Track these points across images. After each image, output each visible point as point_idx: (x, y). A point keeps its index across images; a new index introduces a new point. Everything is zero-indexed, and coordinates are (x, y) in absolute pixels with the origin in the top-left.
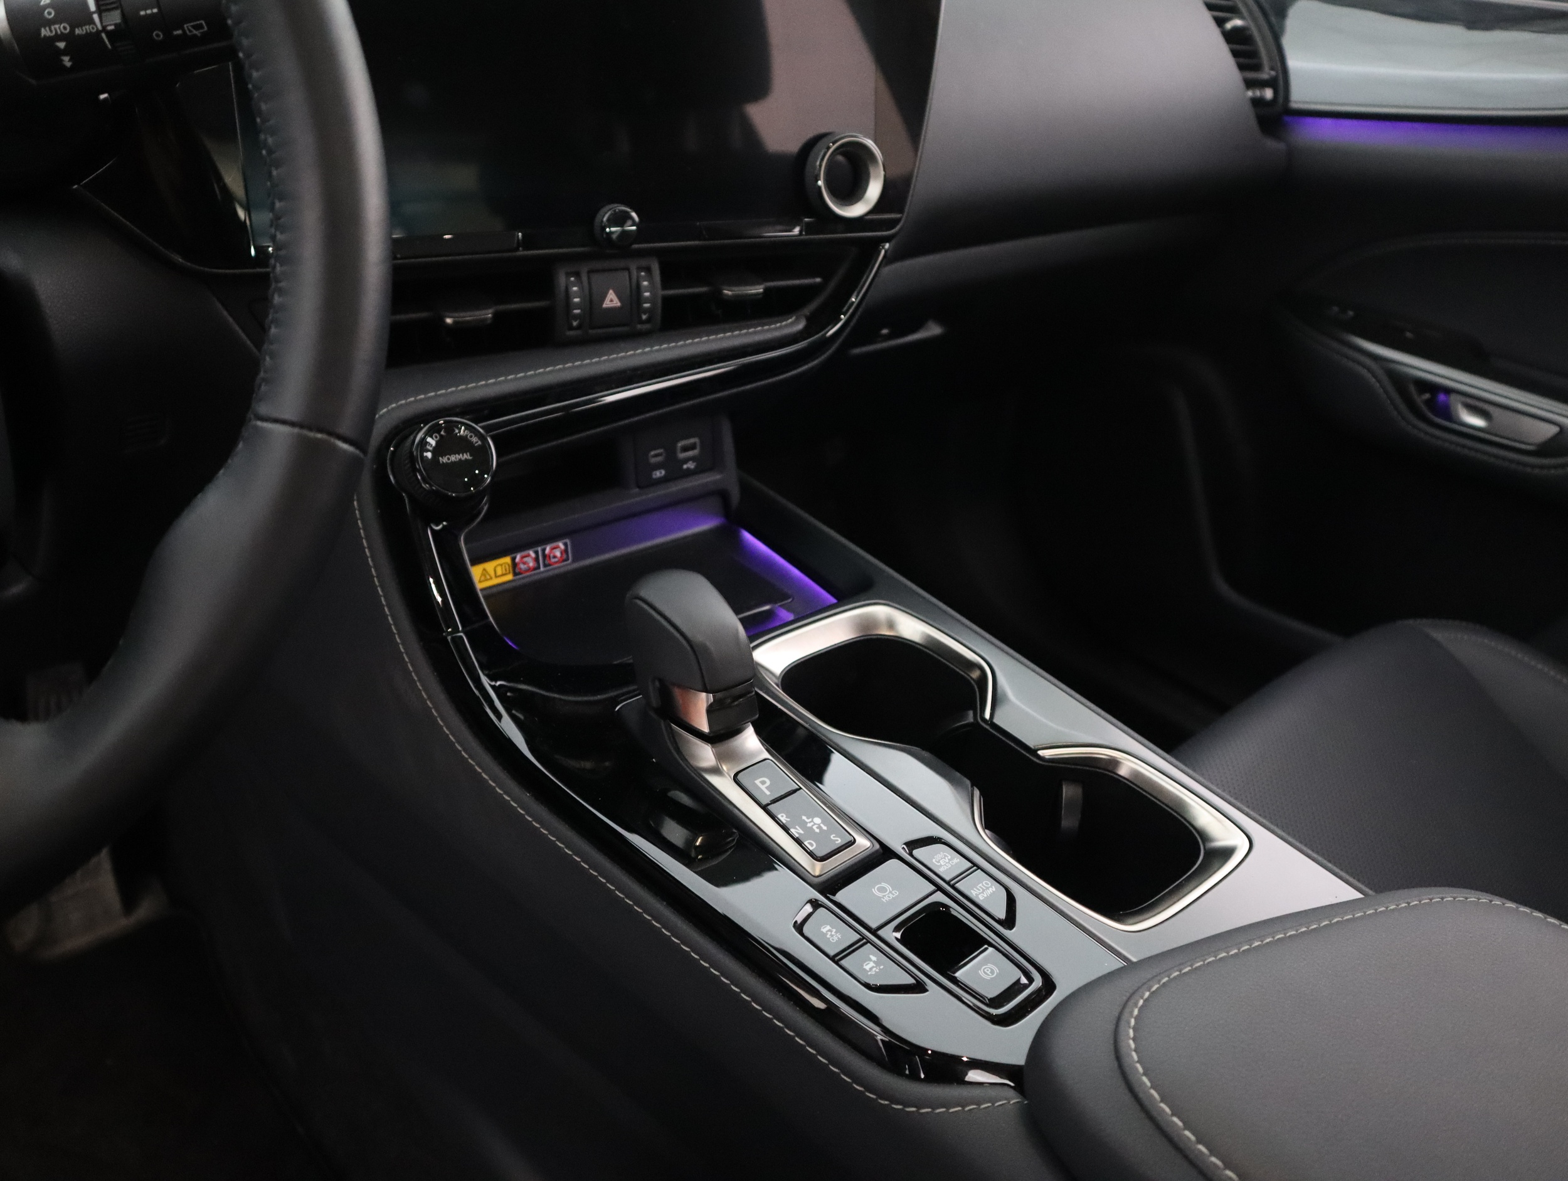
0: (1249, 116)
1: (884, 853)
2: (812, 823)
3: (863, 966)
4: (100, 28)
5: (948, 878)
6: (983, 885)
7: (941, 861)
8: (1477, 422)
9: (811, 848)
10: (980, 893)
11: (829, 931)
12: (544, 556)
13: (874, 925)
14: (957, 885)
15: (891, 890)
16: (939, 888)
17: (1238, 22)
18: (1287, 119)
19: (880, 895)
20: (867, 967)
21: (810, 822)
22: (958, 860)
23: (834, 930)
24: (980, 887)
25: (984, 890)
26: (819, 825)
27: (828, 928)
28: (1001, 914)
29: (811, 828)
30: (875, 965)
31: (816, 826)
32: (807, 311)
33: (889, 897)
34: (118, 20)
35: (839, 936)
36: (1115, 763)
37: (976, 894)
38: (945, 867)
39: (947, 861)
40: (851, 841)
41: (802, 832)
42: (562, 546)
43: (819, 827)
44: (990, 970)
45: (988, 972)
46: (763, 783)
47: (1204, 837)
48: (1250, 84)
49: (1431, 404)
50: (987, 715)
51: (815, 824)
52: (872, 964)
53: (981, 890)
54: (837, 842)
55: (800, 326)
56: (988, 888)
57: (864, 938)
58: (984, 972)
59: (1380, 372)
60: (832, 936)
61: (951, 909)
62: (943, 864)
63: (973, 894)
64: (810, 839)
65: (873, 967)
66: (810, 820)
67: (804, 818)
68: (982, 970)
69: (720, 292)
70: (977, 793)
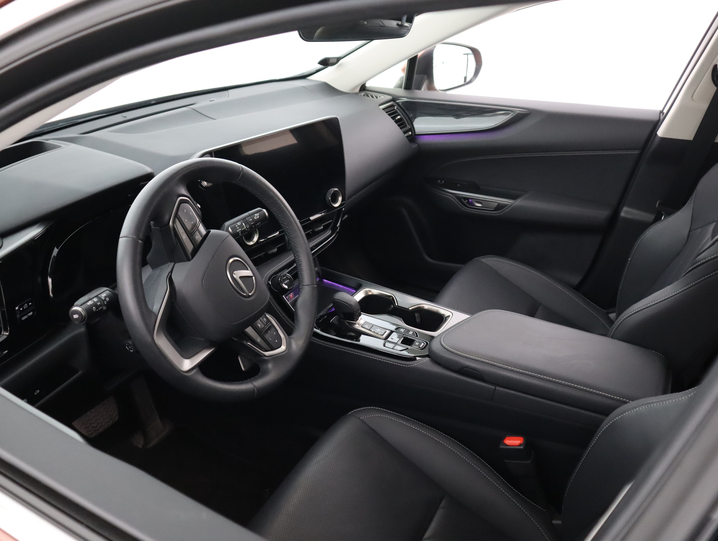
0: (406, 140)
1: (392, 332)
3: (397, 348)
4: (245, 228)
5: (404, 333)
8: (480, 205)
9: (380, 334)
12: (290, 297)
13: (396, 342)
14: (406, 333)
15: (396, 337)
17: (399, 117)
18: (416, 136)
21: (377, 330)
22: (404, 330)
25: (411, 333)
26: (379, 330)
28: (416, 335)
30: (399, 348)
32: (330, 228)
34: (249, 226)
36: (424, 307)
40: (385, 331)
41: (377, 332)
42: (292, 294)
46: (367, 326)
47: (444, 315)
48: (405, 133)
49: (468, 202)
50: (397, 305)
55: (330, 232)
57: (395, 344)
59: (454, 197)
60: (390, 345)
61: (407, 337)
62: (402, 331)
63: (409, 334)
68: (416, 344)
69: (314, 230)
70: (401, 319)
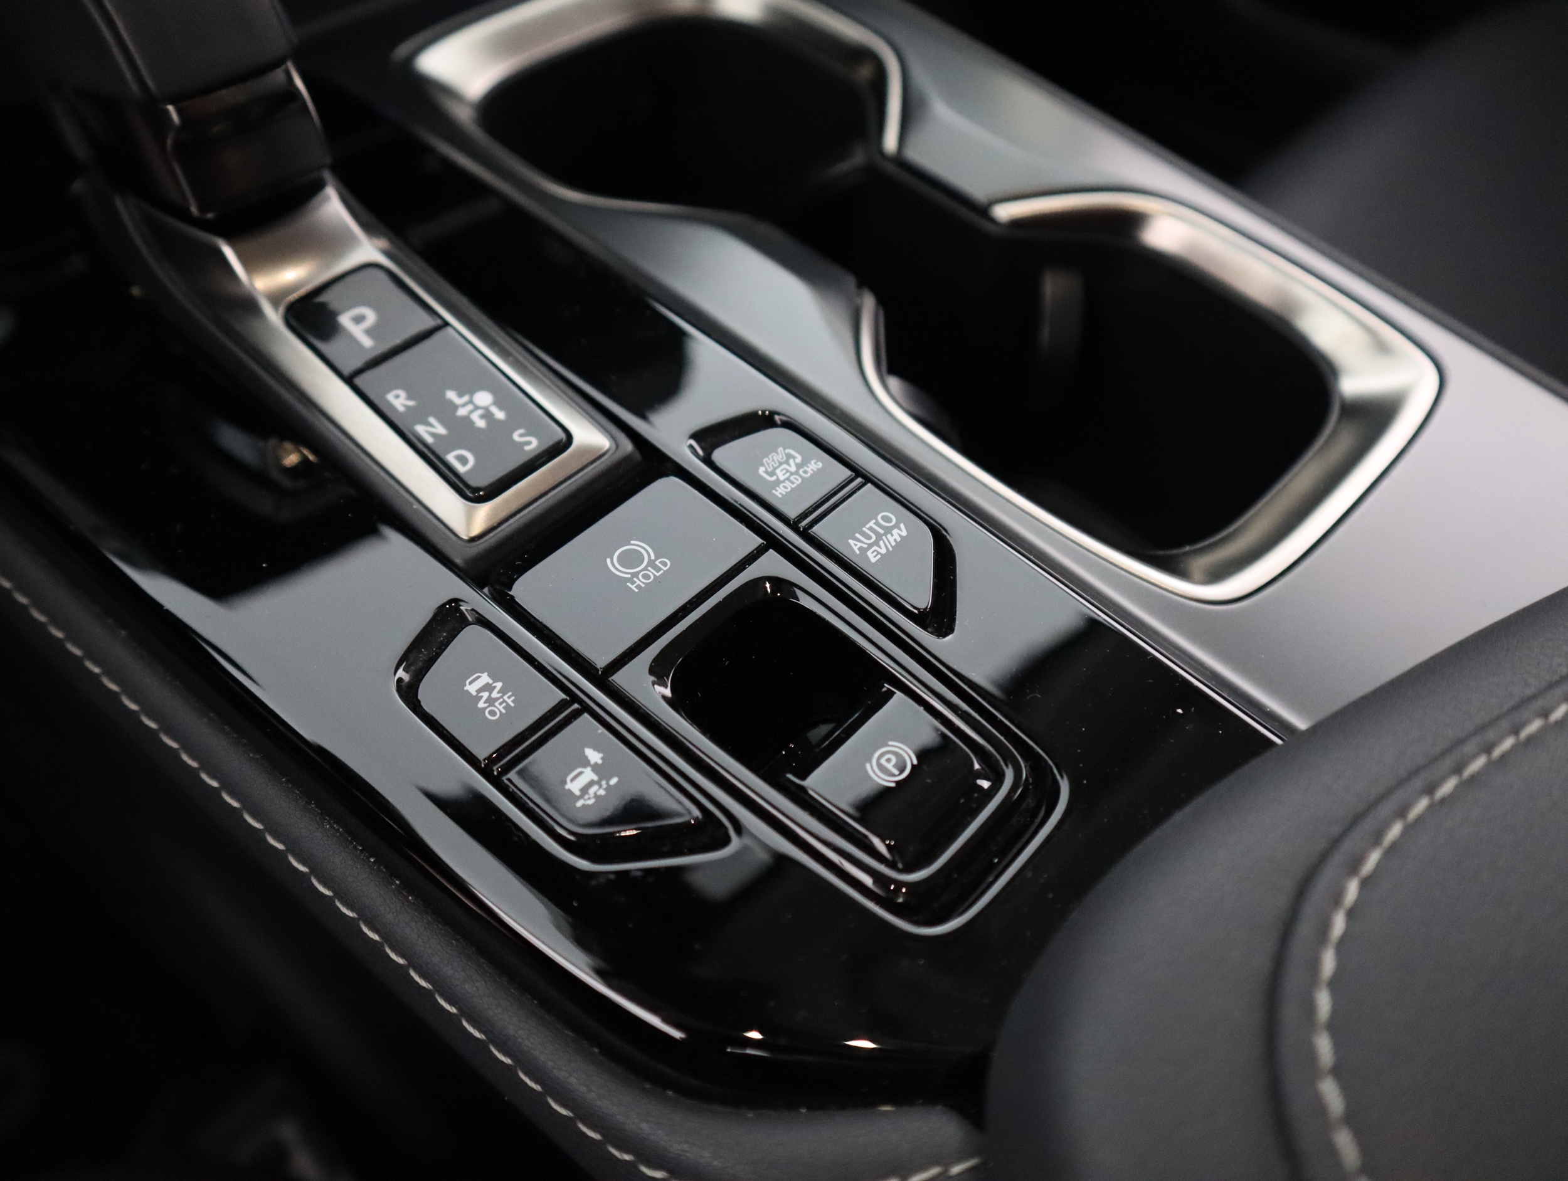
1: (644, 465)
2: (470, 407)
3: (565, 782)
5: (792, 513)
6: (877, 523)
7: (778, 471)
9: (461, 469)
10: (870, 546)
11: (488, 688)
13: (601, 661)
14: (817, 530)
15: (653, 557)
16: (772, 541)
19: (623, 572)
20: (574, 787)
21: (464, 405)
22: (820, 465)
23: (499, 685)
24: (871, 529)
25: (879, 537)
26: (486, 409)
27: (485, 679)
28: (921, 596)
29: (467, 420)
30: (595, 778)
31: (480, 412)
33: (646, 577)
35: (509, 701)
36: (1130, 221)
37: (860, 549)
38: (787, 484)
39: (793, 469)
40: (561, 441)
41: (441, 430)
43: (487, 415)
44: (894, 760)
45: (890, 767)
46: (358, 320)
50: (890, 146)
51: (477, 408)
52: (588, 775)
53: (874, 538)
54: (527, 448)
56: (888, 531)
57: (574, 698)
58: (880, 766)
60: (491, 701)
61: (799, 593)
62: (782, 478)
63: (854, 547)
64: (460, 448)
65: (591, 783)
66: (466, 398)
67: (451, 395)
68: (874, 761)
